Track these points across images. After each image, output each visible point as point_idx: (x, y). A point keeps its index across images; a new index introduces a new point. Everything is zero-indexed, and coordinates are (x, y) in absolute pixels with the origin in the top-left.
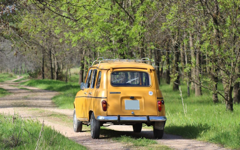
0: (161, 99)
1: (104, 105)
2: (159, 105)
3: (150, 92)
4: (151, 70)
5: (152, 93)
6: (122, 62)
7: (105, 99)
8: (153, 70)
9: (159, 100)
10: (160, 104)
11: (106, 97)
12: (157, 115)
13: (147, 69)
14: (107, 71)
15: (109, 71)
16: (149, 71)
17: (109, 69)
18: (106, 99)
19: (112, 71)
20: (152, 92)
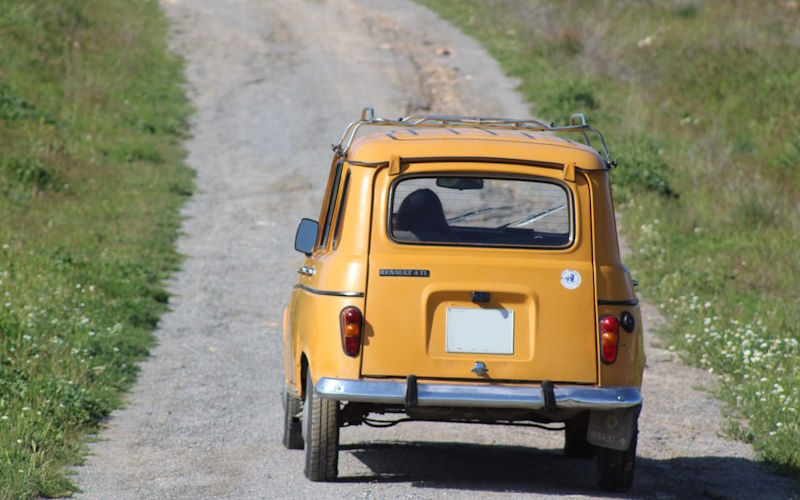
0: (618, 310)
1: (350, 327)
2: (606, 335)
3: (567, 274)
4: (578, 171)
5: (578, 278)
6: (456, 129)
7: (358, 303)
8: (590, 172)
9: (608, 310)
10: (608, 329)
11: (363, 291)
12: (593, 380)
13: (559, 167)
14: (374, 170)
15: (385, 172)
16: (572, 176)
17: (385, 165)
18: (362, 300)
19: (398, 171)
20: (574, 272)
